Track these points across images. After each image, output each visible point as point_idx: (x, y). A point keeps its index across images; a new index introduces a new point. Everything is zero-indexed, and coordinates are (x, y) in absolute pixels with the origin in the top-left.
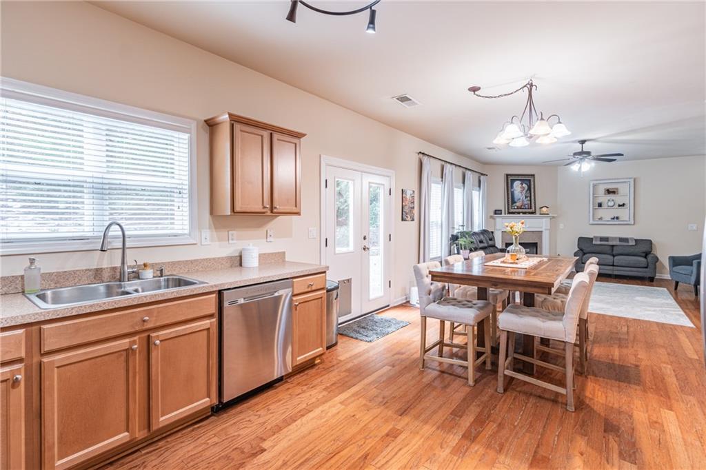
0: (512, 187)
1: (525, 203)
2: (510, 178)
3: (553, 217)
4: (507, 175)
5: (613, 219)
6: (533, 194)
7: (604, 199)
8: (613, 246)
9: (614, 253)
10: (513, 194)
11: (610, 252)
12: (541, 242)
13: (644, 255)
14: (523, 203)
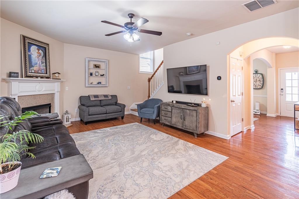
0: (29, 51)
1: (42, 68)
2: (27, 41)
4: (24, 37)
5: (98, 83)
6: (48, 61)
8: (100, 100)
9: (102, 105)
10: (30, 56)
12: (54, 103)
14: (39, 68)
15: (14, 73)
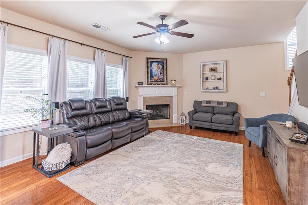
0: (151, 66)
1: (160, 77)
2: (149, 60)
3: (179, 87)
4: (147, 58)
5: (215, 88)
6: (165, 71)
7: (209, 75)
8: (214, 107)
9: (215, 112)
10: (151, 71)
11: (211, 111)
12: (172, 104)
13: (232, 114)
14: (158, 78)
15: (140, 82)
